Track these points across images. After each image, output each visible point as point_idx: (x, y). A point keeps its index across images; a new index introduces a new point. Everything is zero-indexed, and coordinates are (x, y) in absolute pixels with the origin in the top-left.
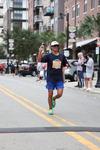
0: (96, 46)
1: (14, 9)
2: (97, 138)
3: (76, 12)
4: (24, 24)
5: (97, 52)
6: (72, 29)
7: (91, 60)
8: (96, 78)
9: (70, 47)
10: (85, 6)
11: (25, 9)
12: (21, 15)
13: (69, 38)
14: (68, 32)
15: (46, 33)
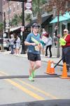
2: (23, 82)
3: (9, 12)
5: (22, 34)
6: (7, 21)
9: (7, 31)
10: (14, 9)
13: (5, 26)
14: (5, 23)
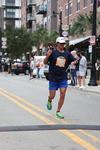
0: (89, 44)
1: (7, 7)
3: (69, 11)
4: (17, 22)
5: (90, 50)
6: (65, 28)
7: (84, 58)
8: (89, 76)
10: (78, 5)
11: (18, 8)
12: (14, 13)
14: (61, 31)
15: (39, 32)
